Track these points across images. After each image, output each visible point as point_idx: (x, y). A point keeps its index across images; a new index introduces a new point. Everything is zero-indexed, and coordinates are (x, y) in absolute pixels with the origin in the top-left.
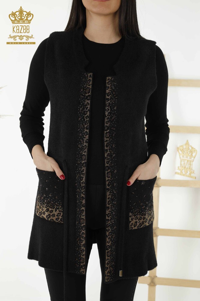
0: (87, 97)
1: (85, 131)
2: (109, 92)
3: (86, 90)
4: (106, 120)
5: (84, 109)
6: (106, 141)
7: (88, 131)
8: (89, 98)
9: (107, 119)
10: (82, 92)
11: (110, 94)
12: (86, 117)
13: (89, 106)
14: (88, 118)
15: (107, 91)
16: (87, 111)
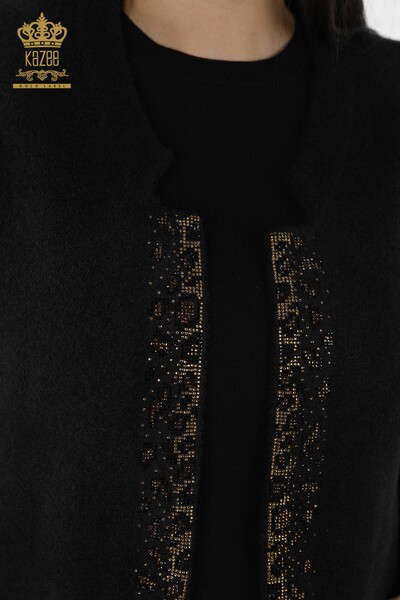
0: (186, 346)
1: (174, 511)
2: (292, 315)
3: (177, 308)
4: (277, 450)
5: (169, 405)
6: (274, 549)
7: (190, 510)
8: (194, 351)
9: (283, 446)
10: (159, 320)
11: (298, 326)
12: (181, 447)
13: (196, 393)
14: (191, 449)
15: (282, 310)
16: (187, 418)
